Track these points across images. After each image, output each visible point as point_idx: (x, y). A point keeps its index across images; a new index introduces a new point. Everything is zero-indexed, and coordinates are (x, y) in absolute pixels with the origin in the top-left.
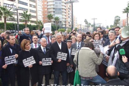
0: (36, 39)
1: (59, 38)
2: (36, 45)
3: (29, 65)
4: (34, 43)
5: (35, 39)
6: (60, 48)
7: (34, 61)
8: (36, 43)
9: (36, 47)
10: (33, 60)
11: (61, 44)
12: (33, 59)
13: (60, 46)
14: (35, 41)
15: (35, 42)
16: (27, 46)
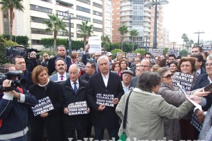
0: (63, 65)
1: (102, 65)
2: (62, 77)
3: (42, 112)
4: (60, 73)
5: (61, 66)
6: (106, 84)
7: (52, 105)
8: (62, 73)
9: (62, 79)
10: (49, 104)
11: (108, 76)
12: (49, 101)
13: (106, 80)
14: (61, 68)
15: (60, 71)
16: (42, 77)
